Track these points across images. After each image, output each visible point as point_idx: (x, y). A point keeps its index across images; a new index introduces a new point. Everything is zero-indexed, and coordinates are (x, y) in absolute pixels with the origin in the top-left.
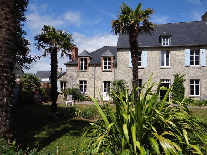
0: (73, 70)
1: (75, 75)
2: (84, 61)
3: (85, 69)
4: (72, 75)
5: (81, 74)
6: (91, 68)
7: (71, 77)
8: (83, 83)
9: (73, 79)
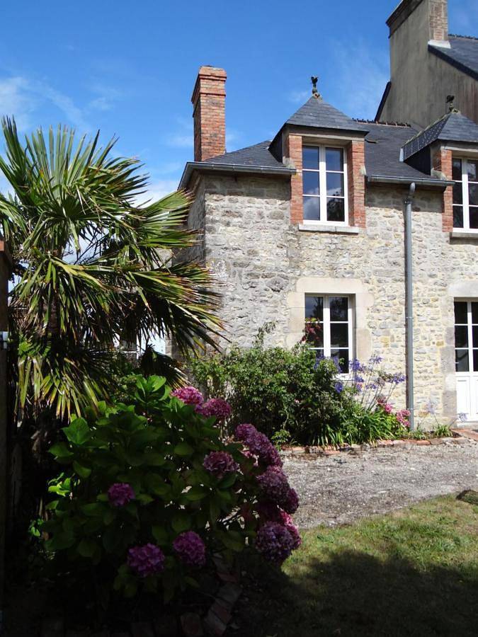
0: (260, 214)
1: (270, 255)
2: (323, 165)
3: (329, 219)
4: (252, 253)
5: (316, 249)
6: (382, 212)
7: (245, 271)
8: (327, 312)
9: (262, 283)
